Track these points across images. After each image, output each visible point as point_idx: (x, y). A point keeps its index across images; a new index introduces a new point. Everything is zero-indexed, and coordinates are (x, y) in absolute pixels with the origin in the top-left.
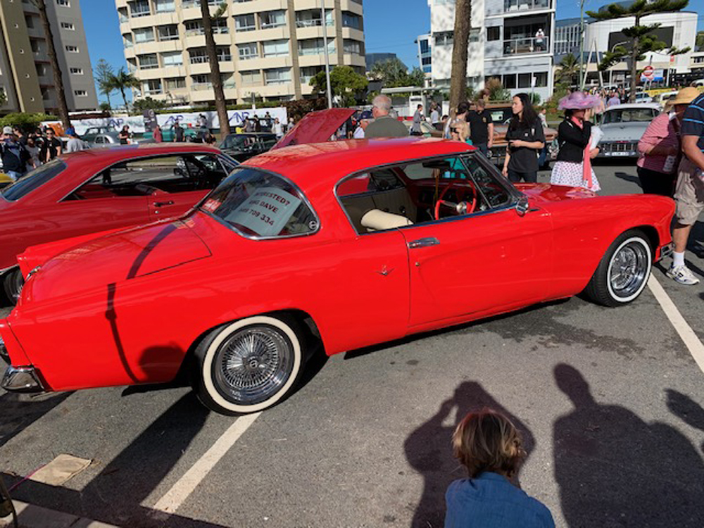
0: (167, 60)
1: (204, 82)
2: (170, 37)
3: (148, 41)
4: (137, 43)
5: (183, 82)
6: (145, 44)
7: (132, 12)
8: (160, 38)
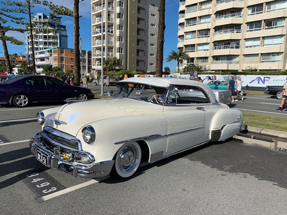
0: (200, 48)
1: (219, 60)
2: (204, 36)
3: (192, 38)
4: (186, 39)
5: (206, 60)
6: (190, 40)
7: (186, 24)
8: (199, 37)
